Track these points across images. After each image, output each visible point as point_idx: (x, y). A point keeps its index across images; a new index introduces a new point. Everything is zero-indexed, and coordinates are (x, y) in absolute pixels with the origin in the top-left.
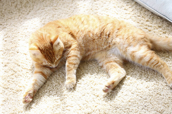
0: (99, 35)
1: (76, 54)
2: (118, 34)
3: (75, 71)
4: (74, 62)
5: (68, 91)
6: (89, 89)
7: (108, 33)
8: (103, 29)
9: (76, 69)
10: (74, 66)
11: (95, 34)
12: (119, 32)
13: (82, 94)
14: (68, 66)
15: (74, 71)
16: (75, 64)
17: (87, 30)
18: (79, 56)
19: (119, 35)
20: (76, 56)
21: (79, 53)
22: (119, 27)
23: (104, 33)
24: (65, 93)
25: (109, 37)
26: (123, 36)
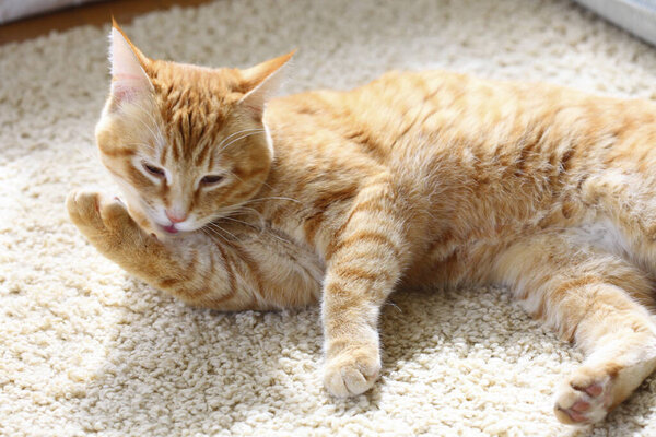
0: (514, 160)
1: (381, 230)
2: (614, 154)
3: (374, 311)
4: (371, 266)
5: (337, 410)
6: (456, 403)
7: (561, 150)
8: (537, 129)
9: (382, 301)
10: (369, 289)
11: (492, 150)
12: (620, 144)
13: (415, 426)
14: (335, 288)
15: (367, 310)
16: (373, 278)
17: (453, 133)
18: (396, 239)
19: (622, 156)
20: (381, 238)
21: (399, 225)
22: (619, 126)
23: (539, 150)
24: (319, 419)
25: (566, 167)
26: (643, 158)
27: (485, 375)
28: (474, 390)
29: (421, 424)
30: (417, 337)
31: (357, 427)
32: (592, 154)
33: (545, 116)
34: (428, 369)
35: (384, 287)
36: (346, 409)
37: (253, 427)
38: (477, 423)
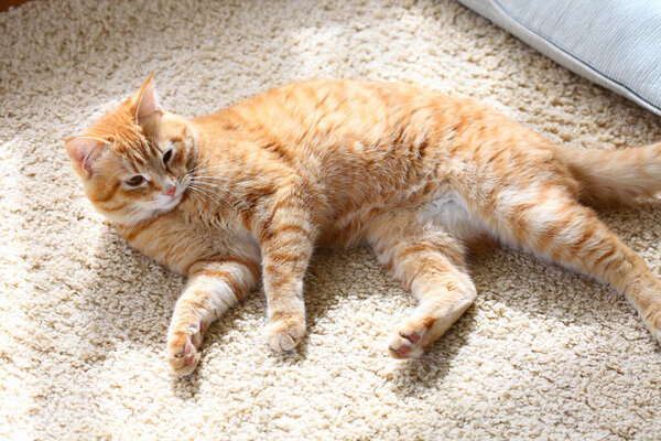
1: (296, 222)
2: (456, 144)
3: (300, 284)
4: (293, 251)
5: (278, 361)
6: (356, 351)
8: (399, 128)
9: (302, 275)
10: (294, 267)
11: (375, 142)
12: (460, 136)
13: (332, 371)
14: (271, 269)
15: (295, 285)
16: (296, 259)
18: (307, 226)
19: (460, 147)
20: (297, 228)
21: (307, 215)
22: (458, 122)
23: (402, 142)
24: (267, 369)
25: (422, 154)
26: (477, 149)
27: (373, 327)
28: (367, 341)
29: (335, 370)
30: (324, 297)
31: (293, 375)
32: (441, 145)
33: (403, 118)
34: (334, 322)
35: (303, 264)
36: (284, 360)
37: (224, 377)
38: (373, 368)
